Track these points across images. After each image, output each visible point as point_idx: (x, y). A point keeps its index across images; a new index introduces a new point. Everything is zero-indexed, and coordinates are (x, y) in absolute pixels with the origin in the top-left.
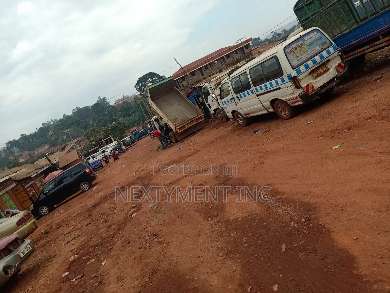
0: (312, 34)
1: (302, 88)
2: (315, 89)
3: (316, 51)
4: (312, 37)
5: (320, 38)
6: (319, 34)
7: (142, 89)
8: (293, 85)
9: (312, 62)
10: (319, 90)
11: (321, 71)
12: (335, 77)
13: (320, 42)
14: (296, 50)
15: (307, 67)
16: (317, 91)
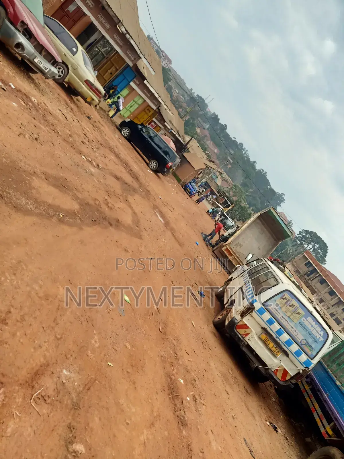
0: (319, 329)
1: (242, 319)
2: (245, 338)
3: (294, 335)
4: (314, 329)
5: (315, 341)
6: (322, 339)
7: (303, 239)
8: (244, 308)
9: (279, 329)
10: (244, 343)
11: (271, 345)
12: (267, 366)
13: (310, 340)
14: (290, 306)
15: (270, 322)
16: (242, 341)
